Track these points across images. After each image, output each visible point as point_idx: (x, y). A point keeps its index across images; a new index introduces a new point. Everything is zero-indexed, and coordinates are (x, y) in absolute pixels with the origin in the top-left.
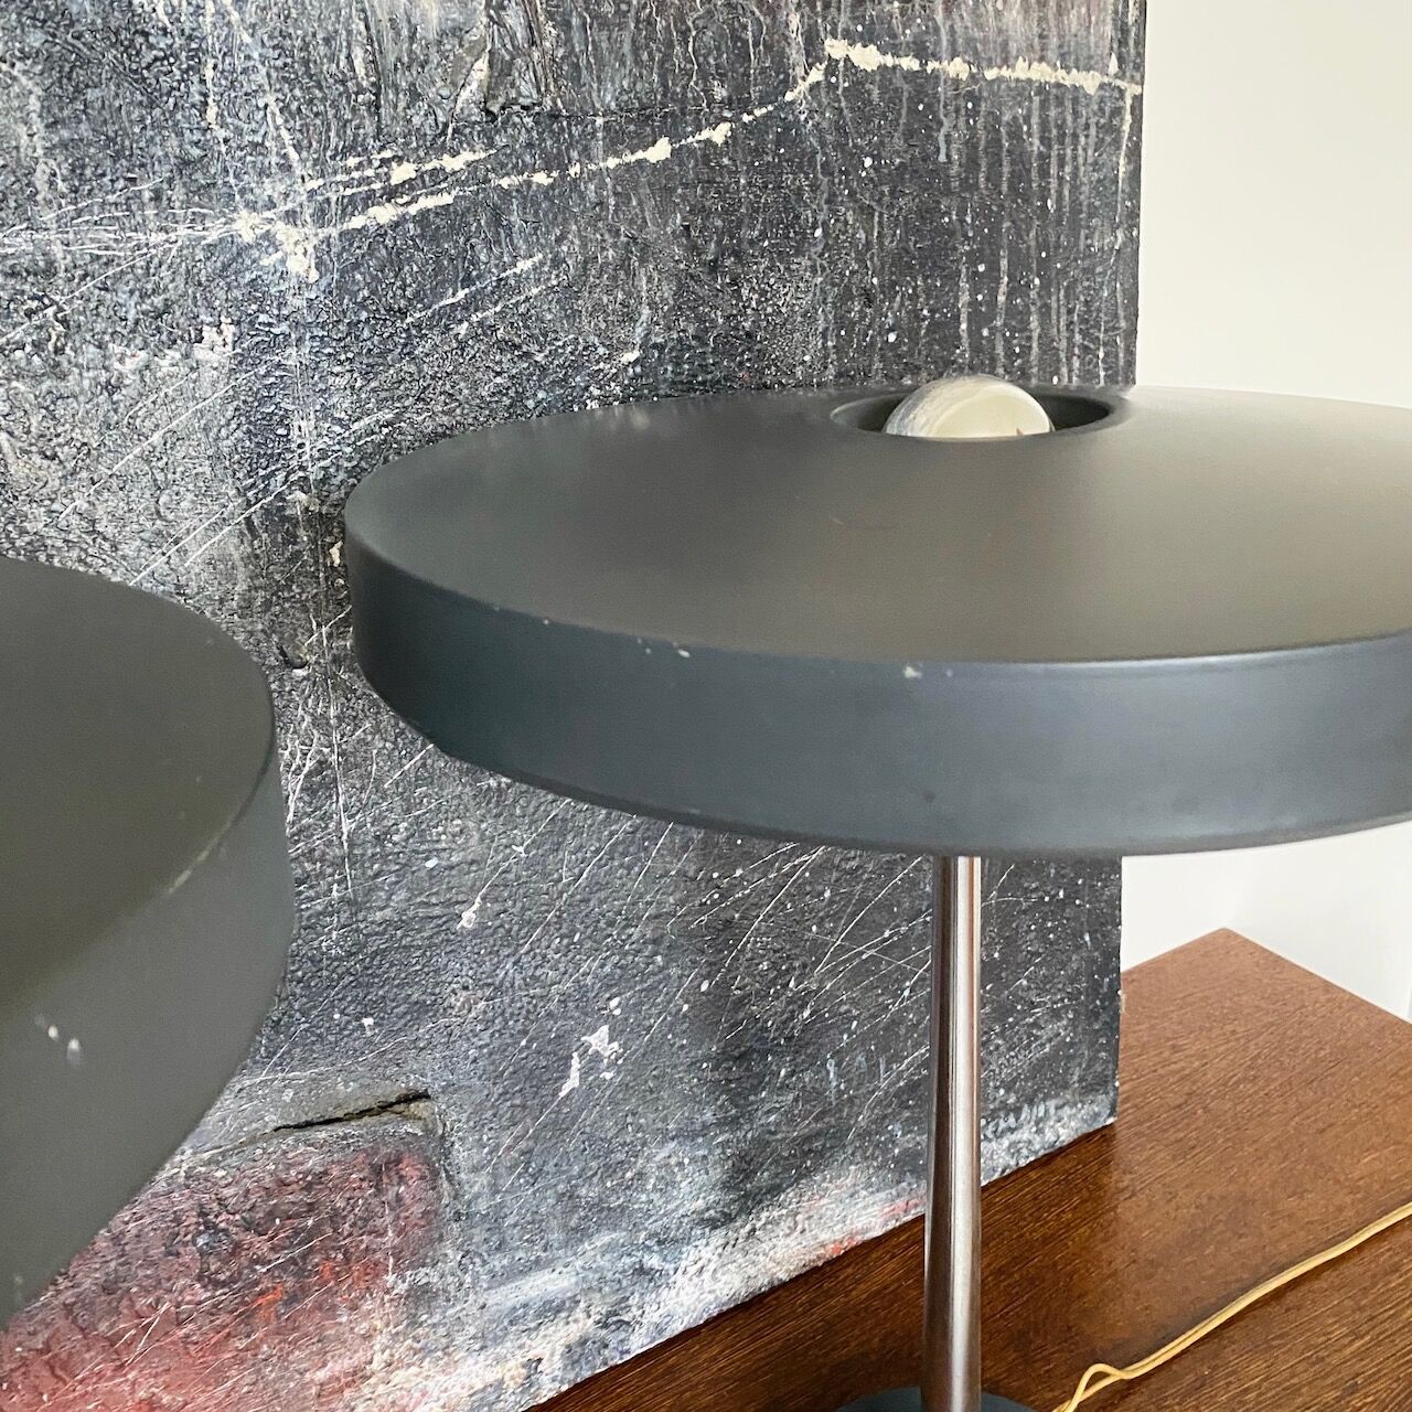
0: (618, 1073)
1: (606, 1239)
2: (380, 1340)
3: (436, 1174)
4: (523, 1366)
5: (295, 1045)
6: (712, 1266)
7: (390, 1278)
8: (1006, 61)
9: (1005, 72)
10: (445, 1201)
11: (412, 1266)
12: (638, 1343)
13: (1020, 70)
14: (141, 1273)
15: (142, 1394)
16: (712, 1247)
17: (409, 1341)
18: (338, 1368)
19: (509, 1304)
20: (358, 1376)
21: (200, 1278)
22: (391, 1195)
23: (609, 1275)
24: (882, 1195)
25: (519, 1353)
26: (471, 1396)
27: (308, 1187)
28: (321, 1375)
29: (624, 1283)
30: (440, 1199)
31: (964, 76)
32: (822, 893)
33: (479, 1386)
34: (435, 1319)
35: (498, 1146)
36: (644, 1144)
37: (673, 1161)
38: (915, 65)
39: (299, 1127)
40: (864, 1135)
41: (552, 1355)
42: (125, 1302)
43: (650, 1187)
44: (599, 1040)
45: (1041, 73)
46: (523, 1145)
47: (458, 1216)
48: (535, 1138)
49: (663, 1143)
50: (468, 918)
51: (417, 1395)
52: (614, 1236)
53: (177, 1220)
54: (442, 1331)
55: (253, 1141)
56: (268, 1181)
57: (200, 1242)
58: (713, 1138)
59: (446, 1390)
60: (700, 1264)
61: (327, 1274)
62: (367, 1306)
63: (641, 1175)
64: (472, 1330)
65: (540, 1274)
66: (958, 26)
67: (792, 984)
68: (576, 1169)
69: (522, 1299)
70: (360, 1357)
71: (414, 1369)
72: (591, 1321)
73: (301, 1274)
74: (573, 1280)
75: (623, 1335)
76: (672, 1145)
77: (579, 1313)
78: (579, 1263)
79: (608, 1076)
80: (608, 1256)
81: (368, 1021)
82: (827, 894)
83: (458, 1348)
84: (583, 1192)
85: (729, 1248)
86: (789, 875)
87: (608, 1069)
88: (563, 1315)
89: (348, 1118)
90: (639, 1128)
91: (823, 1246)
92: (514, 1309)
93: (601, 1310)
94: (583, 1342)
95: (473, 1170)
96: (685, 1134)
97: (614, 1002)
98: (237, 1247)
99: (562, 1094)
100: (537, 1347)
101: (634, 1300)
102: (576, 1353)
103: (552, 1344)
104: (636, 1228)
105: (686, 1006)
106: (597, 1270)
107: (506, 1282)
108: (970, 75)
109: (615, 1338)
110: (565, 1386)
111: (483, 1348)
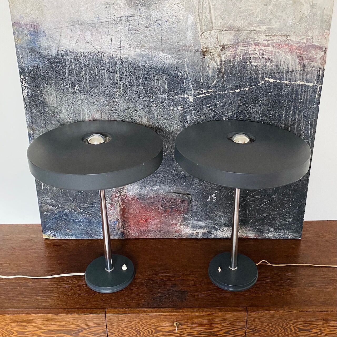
0: (215, 201)
1: (210, 221)
2: (180, 221)
3: (189, 204)
4: (196, 233)
5: (176, 183)
6: (225, 231)
7: (182, 214)
8: (296, 81)
9: (295, 83)
10: (190, 208)
11: (185, 214)
12: (213, 237)
13: (298, 83)
14: (155, 202)
15: (153, 216)
16: (225, 229)
17: (183, 223)
18: (174, 222)
19: (196, 224)
20: (176, 224)
21: (161, 205)
22: (183, 204)
23: (210, 226)
24: (254, 233)
25: (196, 231)
26: (189, 233)
27: (174, 200)
28: (172, 222)
29: (212, 228)
30: (189, 207)
33: (191, 232)
34: (187, 222)
35: (198, 204)
36: (217, 211)
37: (221, 215)
38: (279, 81)
39: (175, 193)
40: (252, 223)
41: (201, 233)
42: (153, 205)
43: (217, 217)
44: (213, 196)
45: (302, 83)
46: (201, 205)
47: (191, 210)
48: (203, 205)
49: (220, 212)
51: (183, 230)
52: (212, 221)
53: (160, 198)
54: (187, 223)
55: (169, 192)
56: (170, 198)
57: (162, 201)
58: (228, 214)
59: (186, 231)
60: (223, 230)
61: (175, 211)
62: (179, 217)
63: (216, 215)
64: (191, 225)
65: (200, 222)
68: (208, 211)
69: (198, 224)
70: (177, 222)
71: (183, 227)
72: (206, 231)
73: (172, 210)
74: (205, 225)
75: (211, 235)
76: (221, 213)
77: (205, 229)
78: (206, 223)
79: (214, 201)
80: (210, 224)
81: (185, 184)
83: (189, 226)
84: (208, 214)
85: (228, 230)
88: (203, 228)
89: (181, 194)
90: (217, 209)
91: (243, 236)
92: (197, 225)
93: (208, 230)
94: (205, 233)
95: (194, 206)
96: (224, 212)
97: (216, 192)
98: (166, 204)
99: (207, 201)
100: (199, 231)
101: (213, 231)
102: (204, 234)
103: (201, 231)
104: (215, 222)
105: (226, 196)
106: (208, 225)
107: (197, 221)
108: (289, 83)
109: (209, 235)
110: (202, 238)
111: (192, 228)
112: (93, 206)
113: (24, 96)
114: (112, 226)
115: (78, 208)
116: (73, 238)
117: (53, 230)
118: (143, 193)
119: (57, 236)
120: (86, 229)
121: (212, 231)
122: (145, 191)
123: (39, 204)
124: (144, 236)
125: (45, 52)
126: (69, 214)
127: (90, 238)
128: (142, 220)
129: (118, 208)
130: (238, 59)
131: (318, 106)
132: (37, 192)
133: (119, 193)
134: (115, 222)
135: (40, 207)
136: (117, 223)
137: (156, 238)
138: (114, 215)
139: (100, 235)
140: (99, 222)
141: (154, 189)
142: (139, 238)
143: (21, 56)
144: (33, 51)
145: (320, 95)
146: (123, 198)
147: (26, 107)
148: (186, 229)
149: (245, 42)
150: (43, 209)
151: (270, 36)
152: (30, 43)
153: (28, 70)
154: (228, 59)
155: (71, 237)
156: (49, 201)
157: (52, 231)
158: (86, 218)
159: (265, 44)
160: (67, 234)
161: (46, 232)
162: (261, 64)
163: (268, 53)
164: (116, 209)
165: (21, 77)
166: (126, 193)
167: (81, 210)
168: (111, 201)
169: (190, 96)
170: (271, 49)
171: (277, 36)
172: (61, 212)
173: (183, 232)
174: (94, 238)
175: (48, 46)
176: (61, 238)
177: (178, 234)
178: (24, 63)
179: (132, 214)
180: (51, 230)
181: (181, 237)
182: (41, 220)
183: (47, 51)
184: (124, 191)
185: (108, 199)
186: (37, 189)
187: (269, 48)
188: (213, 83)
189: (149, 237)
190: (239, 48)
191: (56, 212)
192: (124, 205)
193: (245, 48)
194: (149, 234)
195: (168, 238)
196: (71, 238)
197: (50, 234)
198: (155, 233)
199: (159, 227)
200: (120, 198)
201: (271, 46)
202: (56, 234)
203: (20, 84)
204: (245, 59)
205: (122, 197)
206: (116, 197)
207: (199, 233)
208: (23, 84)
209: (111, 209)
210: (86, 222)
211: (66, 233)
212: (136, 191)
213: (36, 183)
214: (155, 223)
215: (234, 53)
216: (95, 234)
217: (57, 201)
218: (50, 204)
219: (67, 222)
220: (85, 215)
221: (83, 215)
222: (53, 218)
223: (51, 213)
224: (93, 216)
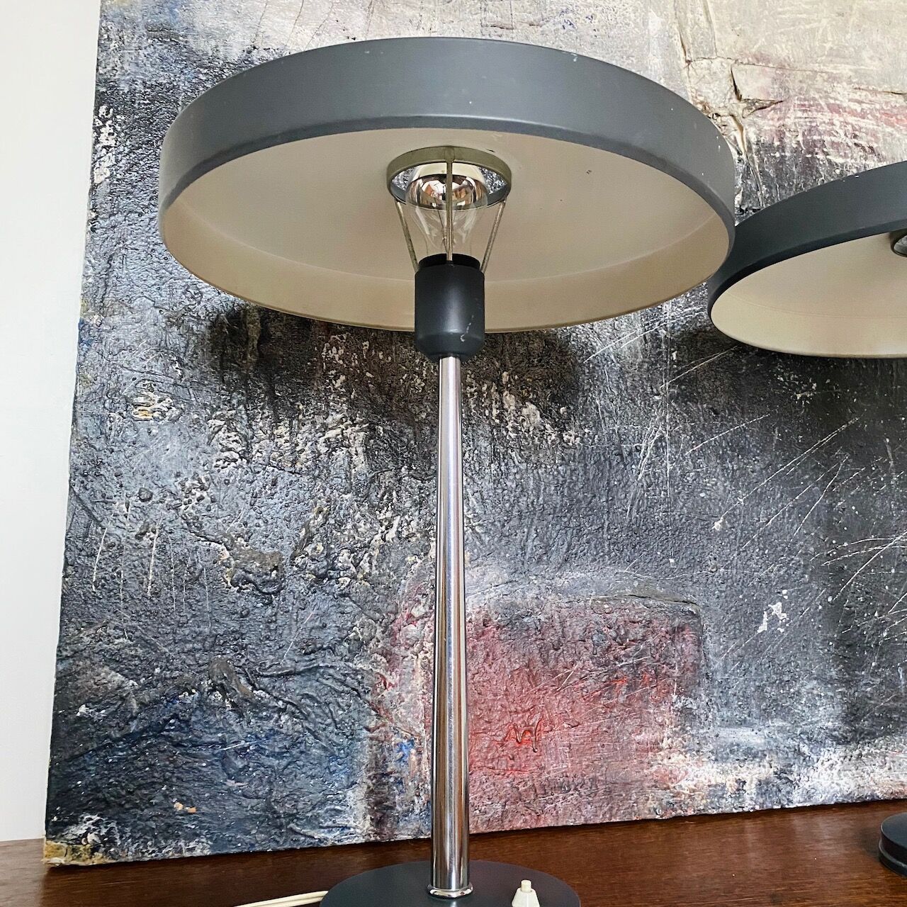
0: (786, 630)
1: (781, 724)
2: (667, 732)
3: (699, 644)
4: (736, 781)
5: (640, 560)
6: (838, 767)
7: (675, 697)
10: (702, 662)
11: (684, 694)
12: (797, 800)
14: (570, 644)
15: (562, 709)
16: (837, 755)
17: (680, 739)
18: (646, 738)
19: (730, 740)
20: (656, 746)
21: (592, 657)
22: (678, 647)
23: (782, 747)
25: (735, 772)
26: (709, 786)
27: (643, 627)
28: (638, 738)
29: (790, 755)
30: (700, 659)
32: (890, 570)
33: (713, 783)
34: (694, 732)
35: (727, 648)
37: (815, 692)
39: (640, 597)
41: (751, 782)
42: (561, 657)
43: (803, 702)
44: (777, 608)
46: (739, 651)
47: (707, 676)
48: (745, 650)
49: (810, 680)
50: (717, 526)
51: (683, 772)
52: (785, 723)
53: (586, 624)
54: (696, 740)
55: (620, 597)
56: (626, 618)
57: (595, 638)
58: (836, 688)
59: (697, 776)
60: (831, 762)
61: (646, 681)
62: (663, 708)
63: (798, 693)
64: (712, 747)
65: (745, 730)
67: (876, 615)
68: (765, 676)
69: (736, 740)
70: (658, 736)
71: (681, 757)
72: (772, 771)
74: (763, 741)
75: (789, 788)
76: (815, 682)
77: (766, 762)
78: (766, 731)
79: (781, 630)
80: (781, 735)
81: (672, 560)
82: (893, 571)
83: (703, 754)
84: (768, 690)
85: (847, 760)
86: (872, 554)
87: (781, 626)
88: (758, 760)
90: (797, 665)
92: (732, 744)
93: (777, 766)
94: (768, 782)
95: (715, 655)
96: (822, 679)
97: (784, 592)
98: (609, 649)
99: (759, 631)
100: (743, 776)
101: (795, 768)
102: (763, 785)
103: (754, 773)
104: (796, 724)
105: (820, 607)
106: (775, 740)
107: (729, 726)
109: (785, 789)
110: (757, 808)
111: (716, 760)
112: (309, 670)
113: (97, 181)
114: (389, 770)
115: (243, 681)
116: (202, 847)
117: (104, 808)
118: (519, 601)
119: (119, 842)
120: (270, 791)
121: (791, 772)
122: (527, 594)
123: (60, 660)
124: (528, 817)
126: (198, 712)
127: (285, 842)
128: (517, 731)
129: (417, 674)
130: (791, 141)
133: (423, 601)
134: (401, 750)
135: (63, 680)
136: (413, 751)
137: (578, 822)
138: (402, 710)
139: (330, 823)
140: (332, 754)
141: (559, 582)
142: (507, 827)
144: (161, 34)
147: (93, 222)
148: (693, 770)
149: (805, 100)
150: (77, 688)
151: (864, 93)
152: (157, 10)
153: (131, 93)
154: (765, 139)
155: (192, 845)
156: (111, 646)
157: (96, 818)
158: (275, 733)
159: (856, 110)
160: (170, 830)
161: (65, 825)
162: (853, 161)
163: (867, 134)
164: (409, 681)
165: (97, 113)
167: (255, 688)
168: (388, 641)
170: (873, 124)
171: (880, 93)
172: (160, 702)
173: (683, 783)
174: (303, 843)
177: (667, 797)
178: (122, 68)
180: (93, 812)
181: (679, 811)
185: (380, 630)
187: (866, 120)
189: (550, 822)
190: (791, 114)
191: (135, 706)
193: (805, 115)
194: (548, 806)
195: (626, 819)
196: (188, 855)
197: (85, 835)
198: (572, 797)
199: (588, 767)
200: (428, 625)
201: (869, 116)
202: (117, 830)
204: (811, 147)
206: (411, 619)
208: (103, 138)
209: (390, 684)
210: (273, 755)
211: (170, 821)
212: (493, 594)
214: (570, 746)
215: (777, 125)
216: (309, 821)
217: (147, 644)
218: (114, 660)
219: (181, 760)
220: (268, 718)
221: (261, 718)
222: (119, 740)
223: (112, 709)
224: (306, 719)
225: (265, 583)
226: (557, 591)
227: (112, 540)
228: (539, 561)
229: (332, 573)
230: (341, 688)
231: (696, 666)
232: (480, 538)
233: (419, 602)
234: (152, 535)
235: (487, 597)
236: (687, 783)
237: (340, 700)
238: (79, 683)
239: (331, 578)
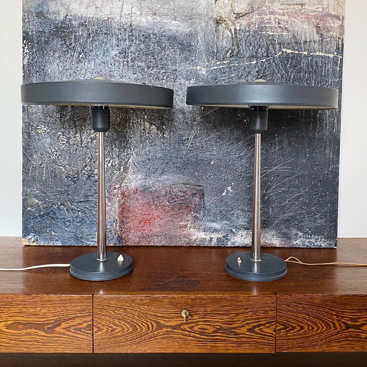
0: (232, 195)
1: (226, 222)
2: (190, 222)
3: (201, 199)
4: (210, 238)
5: (186, 173)
6: (244, 236)
7: (193, 213)
8: (315, 52)
9: (314, 54)
10: (202, 203)
11: (196, 212)
12: (229, 244)
13: (318, 53)
14: (161, 197)
15: (158, 215)
16: (244, 233)
17: (194, 225)
18: (183, 224)
19: (209, 226)
20: (186, 226)
21: (168, 201)
22: (194, 199)
23: (226, 229)
24: (279, 239)
25: (210, 235)
28: (181, 223)
29: (228, 232)
30: (201, 202)
31: (306, 54)
32: (271, 178)
33: (202, 237)
34: (198, 223)
36: (235, 209)
37: (239, 214)
38: (298, 52)
39: (184, 184)
40: (276, 225)
41: (215, 238)
42: (159, 200)
43: (235, 217)
44: (229, 188)
45: (321, 54)
46: (215, 201)
47: (204, 207)
48: (217, 200)
49: (238, 210)
50: (212, 163)
51: (193, 234)
52: (228, 222)
53: (167, 191)
54: (198, 225)
55: (178, 184)
56: (179, 190)
58: (247, 213)
59: (197, 235)
60: (242, 235)
62: (189, 216)
63: (234, 214)
64: (203, 228)
65: (215, 223)
66: (306, 47)
67: (264, 192)
68: (223, 208)
69: (211, 226)
70: (186, 223)
71: (193, 230)
72: (222, 236)
74: (220, 227)
76: (239, 211)
77: (220, 233)
78: (221, 224)
79: (230, 195)
80: (226, 226)
81: (196, 173)
82: (272, 178)
83: (200, 229)
85: (247, 234)
86: (265, 172)
87: (230, 194)
88: (218, 232)
91: (266, 243)
93: (224, 234)
94: (220, 239)
95: (207, 201)
96: (242, 210)
97: (233, 183)
98: (173, 198)
99: (223, 195)
100: (212, 236)
101: (230, 236)
103: (215, 236)
104: (231, 223)
105: (244, 189)
106: (224, 227)
107: (210, 222)
108: (308, 54)
109: (226, 241)
110: (216, 245)
111: (204, 231)
112: (87, 201)
113: (24, 64)
114: (108, 228)
115: (69, 203)
116: (59, 244)
117: (35, 232)
118: (147, 184)
119: (39, 240)
120: (76, 231)
121: (228, 237)
122: (150, 182)
123: (23, 196)
124: (146, 243)
125: (52, 17)
126: (57, 210)
127: (80, 244)
128: (144, 220)
129: (117, 203)
130: (253, 28)
131: (341, 79)
132: (23, 180)
133: (119, 183)
134: (111, 223)
135: (24, 200)
136: (114, 223)
137: (161, 245)
138: (112, 212)
139: (92, 240)
140: (93, 223)
141: (160, 179)
142: (140, 245)
143: (26, 20)
144: (40, 15)
145: (341, 67)
146: (124, 191)
147: (24, 76)
148: (196, 233)
149: (260, 11)
150: (27, 203)
151: (285, 5)
152: (38, 7)
153: (32, 35)
154: (243, 28)
155: (57, 243)
156: (35, 193)
157: (33, 235)
158: (77, 217)
159: (281, 13)
160: (51, 239)
161: (27, 235)
162: (277, 33)
163: (284, 22)
164: (114, 205)
165: (23, 43)
166: (127, 184)
167: (72, 205)
168: (109, 194)
169: (202, 68)
170: (287, 18)
171: (292, 5)
172: (48, 207)
173: (193, 237)
174: (85, 244)
175: (56, 11)
176: (44, 244)
177: (187, 240)
178: (29, 27)
179: (133, 211)
180: (33, 233)
181: (191, 245)
182: (23, 219)
183: (55, 15)
184: (126, 181)
186: (23, 176)
187: (284, 17)
188: (228, 54)
189: (153, 244)
190: (254, 17)
191: (42, 208)
192: (123, 200)
193: (260, 17)
194: (152, 240)
195: (175, 245)
196: (56, 245)
197: (31, 238)
198: (159, 238)
199: (164, 230)
200: (120, 190)
201: (286, 15)
202: (38, 238)
203: (22, 49)
204: (261, 29)
205: (123, 189)
206: (115, 188)
207: (213, 238)
208: (25, 50)
209: (109, 205)
210: (77, 222)
211: (51, 237)
212: (139, 182)
213: (23, 168)
214: (160, 225)
215: (248, 22)
216: (86, 239)
217: (44, 193)
218: (36, 196)
219: (54, 222)
220: (76, 213)
221: (74, 213)
222: (38, 216)
223: (36, 208)
224: (86, 214)
225: (74, 178)
226: (159, 181)
227: (34, 166)
228: (154, 173)
229: (92, 175)
230: (95, 206)
231: (200, 205)
232: (136, 166)
233: (117, 184)
234: (44, 164)
235: (138, 183)
236: (194, 237)
237: (95, 209)
238: (28, 202)
239: (92, 177)
